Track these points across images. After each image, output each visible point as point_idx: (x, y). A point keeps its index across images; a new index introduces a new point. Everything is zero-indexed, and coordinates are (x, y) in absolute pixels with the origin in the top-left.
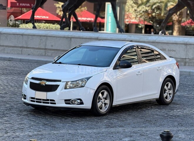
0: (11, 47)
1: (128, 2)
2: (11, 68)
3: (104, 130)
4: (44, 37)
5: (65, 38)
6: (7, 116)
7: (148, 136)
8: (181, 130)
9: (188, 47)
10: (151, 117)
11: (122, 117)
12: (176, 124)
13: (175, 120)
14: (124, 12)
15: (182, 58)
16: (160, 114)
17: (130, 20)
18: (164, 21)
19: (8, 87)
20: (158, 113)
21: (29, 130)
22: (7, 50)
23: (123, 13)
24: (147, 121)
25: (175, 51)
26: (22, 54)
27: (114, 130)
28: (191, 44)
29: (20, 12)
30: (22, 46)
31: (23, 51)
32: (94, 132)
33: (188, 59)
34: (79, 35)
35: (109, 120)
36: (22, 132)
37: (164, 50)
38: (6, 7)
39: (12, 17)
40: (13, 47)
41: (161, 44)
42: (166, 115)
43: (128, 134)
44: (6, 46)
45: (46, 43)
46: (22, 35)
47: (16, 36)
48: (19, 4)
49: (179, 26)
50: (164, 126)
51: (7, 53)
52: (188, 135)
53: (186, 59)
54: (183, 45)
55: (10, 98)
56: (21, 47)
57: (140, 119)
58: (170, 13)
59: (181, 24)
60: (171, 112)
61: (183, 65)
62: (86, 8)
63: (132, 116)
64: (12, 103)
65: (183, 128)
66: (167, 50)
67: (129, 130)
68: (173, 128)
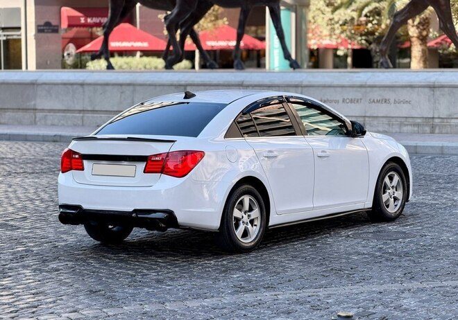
0: (59, 111)
1: (314, 4)
2: (52, 159)
3: (227, 299)
4: (128, 88)
5: (173, 87)
6: (10, 274)
7: (330, 310)
8: (409, 290)
9: (438, 92)
10: (344, 261)
11: (276, 264)
12: (399, 273)
13: (397, 264)
14: (306, 25)
15: (425, 116)
16: (365, 252)
17: (321, 40)
18: (384, 39)
19: (33, 204)
20: (360, 249)
21: (51, 311)
22: (51, 118)
23: (304, 27)
24: (332, 269)
25: (409, 102)
26: (83, 125)
27: (252, 300)
28: (442, 86)
29: (89, 35)
30: (82, 109)
31: (85, 118)
32: (203, 307)
33: (439, 118)
34: (203, 79)
35: (245, 271)
36: (33, 315)
37: (385, 102)
38: (57, 26)
39: (72, 49)
40: (64, 111)
41: (377, 89)
42: (378, 254)
43: (283, 307)
44: (51, 111)
45: (133, 99)
46: (82, 85)
47: (70, 87)
48: (86, 20)
49: (423, 47)
50: (371, 281)
51: (53, 125)
52: (424, 302)
53: (433, 118)
54: (427, 90)
55: (30, 229)
56: (80, 111)
57: (317, 266)
58: (397, 22)
59: (426, 43)
60: (389, 244)
61: (428, 131)
62: (225, 19)
63: (300, 260)
64: (30, 242)
65: (415, 285)
66: (392, 101)
67: (287, 296)
68: (390, 285)
